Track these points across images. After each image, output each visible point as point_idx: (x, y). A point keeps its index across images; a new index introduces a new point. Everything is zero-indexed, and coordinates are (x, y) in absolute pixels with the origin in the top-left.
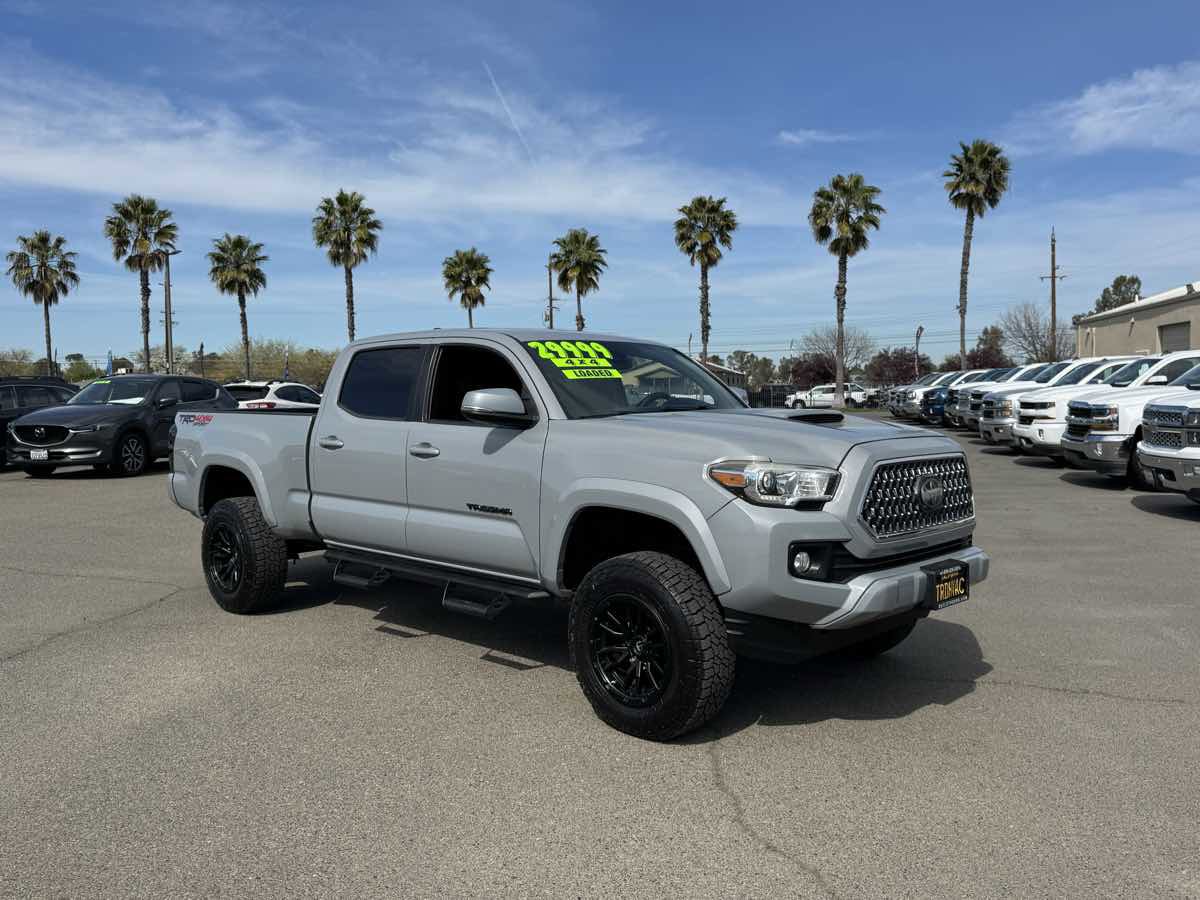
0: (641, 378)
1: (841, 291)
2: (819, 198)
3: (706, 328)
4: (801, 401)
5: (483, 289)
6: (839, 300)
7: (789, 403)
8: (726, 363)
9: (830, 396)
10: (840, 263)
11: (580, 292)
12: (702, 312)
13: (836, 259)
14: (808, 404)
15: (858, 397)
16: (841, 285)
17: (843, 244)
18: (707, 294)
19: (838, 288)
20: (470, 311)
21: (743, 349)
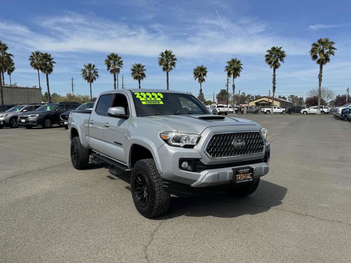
0: (256, 103)
1: (320, 76)
2: (313, 46)
3: (274, 88)
4: (306, 111)
5: (205, 77)
6: (319, 79)
7: (302, 112)
8: (287, 99)
9: (316, 110)
10: (320, 67)
11: (234, 77)
12: (273, 83)
13: (319, 65)
14: (308, 112)
15: (325, 110)
16: (320, 74)
17: (321, 61)
18: (275, 77)
19: (319, 75)
20: (201, 84)
21: (293, 95)
